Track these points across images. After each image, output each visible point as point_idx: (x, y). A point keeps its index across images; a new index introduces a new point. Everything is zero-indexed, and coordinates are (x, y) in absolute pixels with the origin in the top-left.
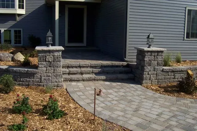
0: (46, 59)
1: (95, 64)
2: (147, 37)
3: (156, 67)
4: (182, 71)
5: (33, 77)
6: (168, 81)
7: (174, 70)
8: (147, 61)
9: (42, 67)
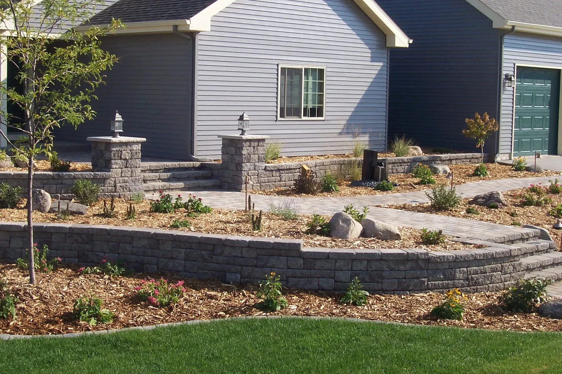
0: (121, 155)
1: (156, 166)
2: (239, 118)
3: (257, 164)
4: (290, 169)
5: (103, 185)
6: (273, 184)
7: (280, 168)
8: (245, 155)
9: (116, 168)
